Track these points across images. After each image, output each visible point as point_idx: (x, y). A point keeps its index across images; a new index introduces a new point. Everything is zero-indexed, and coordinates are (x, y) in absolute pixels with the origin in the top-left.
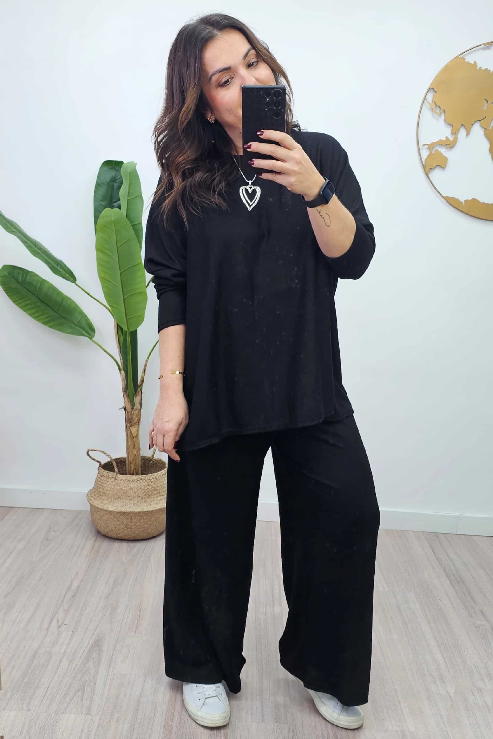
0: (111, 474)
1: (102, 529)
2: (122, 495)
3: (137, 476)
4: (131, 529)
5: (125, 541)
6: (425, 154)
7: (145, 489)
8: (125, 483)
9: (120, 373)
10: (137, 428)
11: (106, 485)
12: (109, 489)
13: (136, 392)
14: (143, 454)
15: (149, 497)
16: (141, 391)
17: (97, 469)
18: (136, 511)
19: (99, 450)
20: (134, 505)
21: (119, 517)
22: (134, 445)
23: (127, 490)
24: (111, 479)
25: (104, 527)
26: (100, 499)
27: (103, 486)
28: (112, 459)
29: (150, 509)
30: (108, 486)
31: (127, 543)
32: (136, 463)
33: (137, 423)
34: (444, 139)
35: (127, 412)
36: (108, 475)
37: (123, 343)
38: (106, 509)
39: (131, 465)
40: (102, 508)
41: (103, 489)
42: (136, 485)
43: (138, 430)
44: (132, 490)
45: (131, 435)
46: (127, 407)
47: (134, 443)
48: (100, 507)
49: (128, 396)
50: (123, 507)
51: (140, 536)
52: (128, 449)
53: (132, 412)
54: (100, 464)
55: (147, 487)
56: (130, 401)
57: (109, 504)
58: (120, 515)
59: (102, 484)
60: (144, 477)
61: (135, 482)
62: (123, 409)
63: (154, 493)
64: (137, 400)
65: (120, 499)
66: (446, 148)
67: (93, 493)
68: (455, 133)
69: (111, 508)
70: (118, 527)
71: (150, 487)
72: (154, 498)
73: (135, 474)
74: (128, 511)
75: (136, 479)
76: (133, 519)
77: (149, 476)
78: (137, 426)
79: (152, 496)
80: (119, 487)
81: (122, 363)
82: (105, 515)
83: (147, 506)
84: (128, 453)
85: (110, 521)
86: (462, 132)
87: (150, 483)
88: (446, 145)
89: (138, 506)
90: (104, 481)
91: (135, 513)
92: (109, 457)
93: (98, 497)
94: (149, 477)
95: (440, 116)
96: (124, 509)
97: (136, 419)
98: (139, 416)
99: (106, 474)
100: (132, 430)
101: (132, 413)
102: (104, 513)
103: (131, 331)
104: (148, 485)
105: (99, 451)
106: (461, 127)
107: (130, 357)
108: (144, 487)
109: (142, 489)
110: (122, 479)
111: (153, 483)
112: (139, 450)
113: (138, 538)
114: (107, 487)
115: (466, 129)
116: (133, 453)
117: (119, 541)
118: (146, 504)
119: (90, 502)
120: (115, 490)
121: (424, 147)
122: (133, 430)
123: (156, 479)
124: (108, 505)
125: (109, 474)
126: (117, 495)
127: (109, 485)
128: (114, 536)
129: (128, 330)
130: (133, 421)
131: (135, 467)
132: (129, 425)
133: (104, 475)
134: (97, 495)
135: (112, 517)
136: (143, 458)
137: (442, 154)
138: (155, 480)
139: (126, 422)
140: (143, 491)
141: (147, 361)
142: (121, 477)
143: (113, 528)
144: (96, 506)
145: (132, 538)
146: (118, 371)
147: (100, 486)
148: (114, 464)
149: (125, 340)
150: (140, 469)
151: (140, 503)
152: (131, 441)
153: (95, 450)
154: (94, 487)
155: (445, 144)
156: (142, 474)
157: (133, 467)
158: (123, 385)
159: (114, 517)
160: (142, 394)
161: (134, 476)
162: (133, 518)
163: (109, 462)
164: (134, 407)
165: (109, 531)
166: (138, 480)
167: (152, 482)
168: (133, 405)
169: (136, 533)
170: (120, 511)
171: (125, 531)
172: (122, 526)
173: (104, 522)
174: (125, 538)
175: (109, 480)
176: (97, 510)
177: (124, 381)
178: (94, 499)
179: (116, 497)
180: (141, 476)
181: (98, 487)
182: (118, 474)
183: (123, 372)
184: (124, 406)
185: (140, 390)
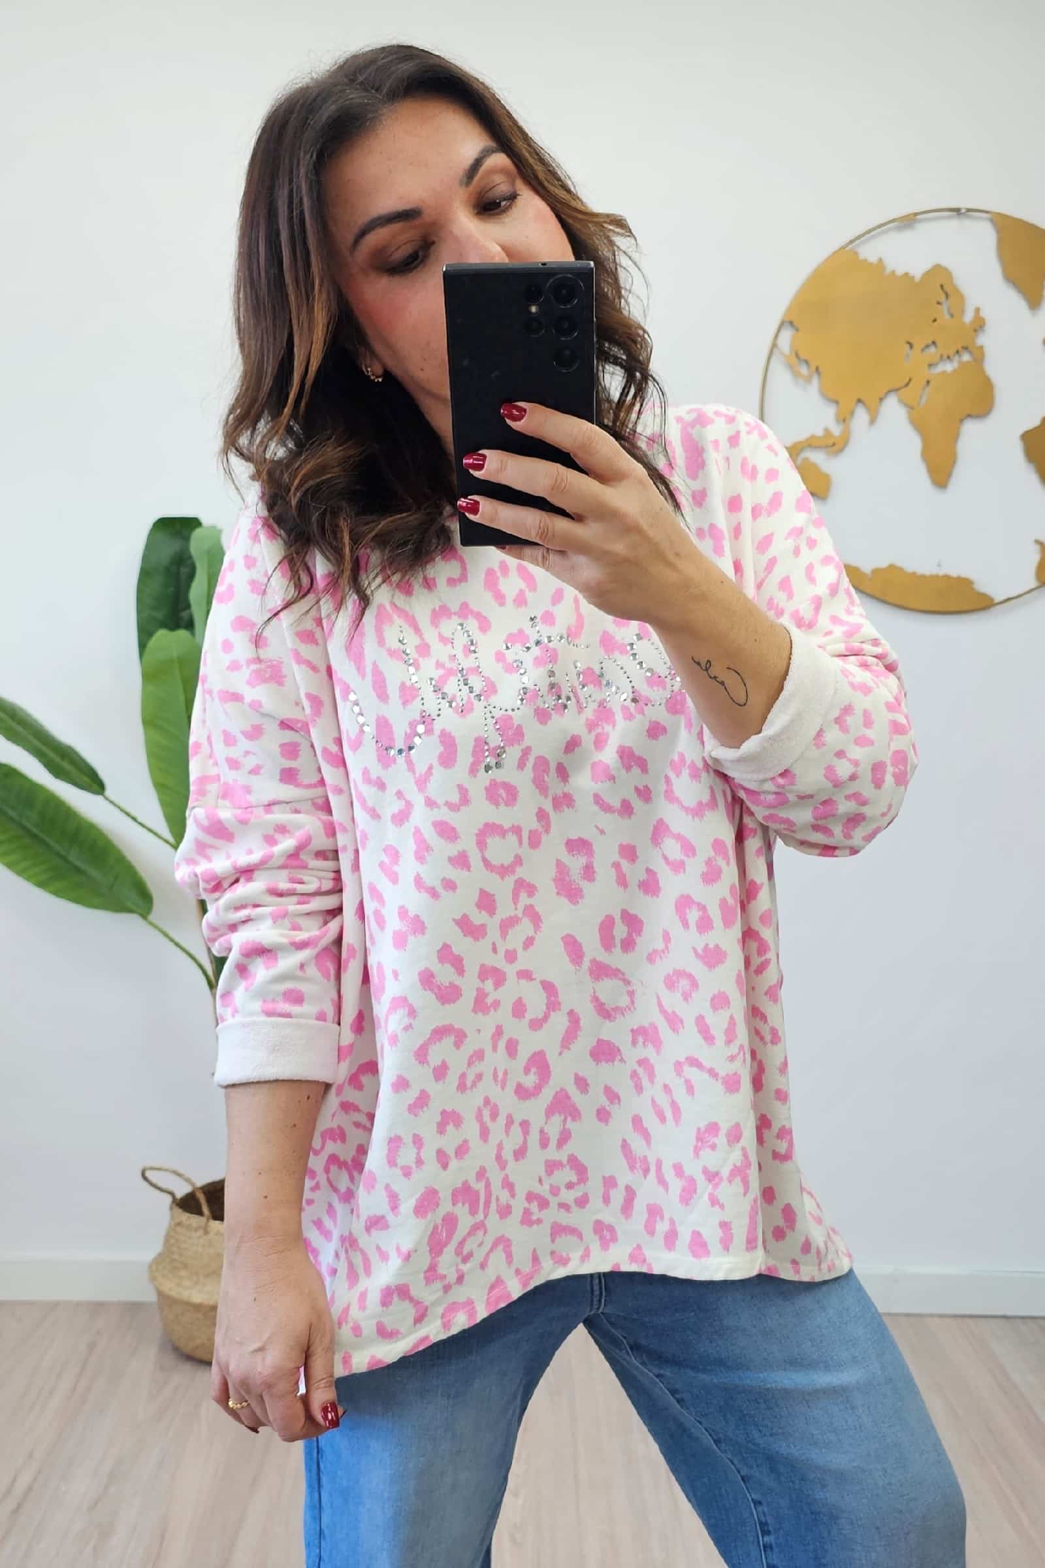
0: (195, 1220)
1: (184, 1343)
11: (184, 1246)
12: (190, 1253)
17: (168, 1212)
19: (166, 1168)
24: (196, 1231)
25: (185, 1338)
26: (175, 1278)
27: (180, 1247)
28: (195, 1187)
30: (190, 1247)
34: (821, 433)
36: (190, 1224)
38: (187, 1299)
41: (181, 1255)
48: (175, 1294)
54: (173, 1198)
57: (192, 1288)
59: (179, 1244)
66: (826, 454)
67: (160, 1264)
68: (844, 419)
80: (213, 1252)
82: (186, 1313)
85: (198, 1325)
86: (861, 416)
88: (827, 446)
90: (181, 1237)
92: (189, 1183)
93: (170, 1272)
95: (810, 382)
99: (186, 1221)
102: (185, 1309)
106: (856, 405)
114: (187, 1249)
115: (868, 409)
119: (156, 1283)
120: (205, 1257)
124: (191, 1291)
125: (191, 1220)
126: (210, 1267)
127: (192, 1245)
133: (183, 1223)
134: (170, 1268)
137: (820, 467)
144: (169, 1296)
146: (208, 989)
147: (174, 1249)
148: (202, 1198)
153: (160, 1169)
154: (162, 1250)
155: (823, 445)
163: (189, 1194)
173: (185, 1329)
175: (192, 1233)
176: (172, 1305)
178: (165, 1277)
179: (207, 1271)
181: (170, 1251)
182: (207, 1220)
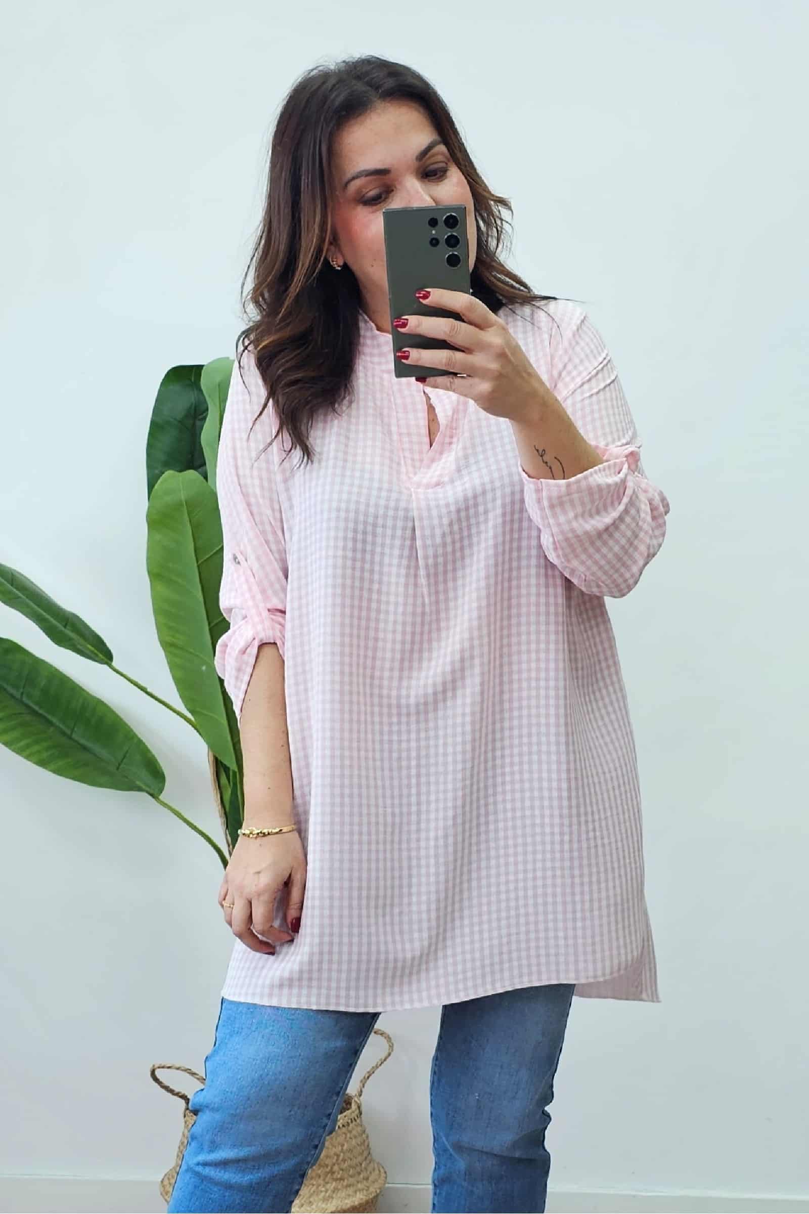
105: (178, 1068)
153: (169, 1067)
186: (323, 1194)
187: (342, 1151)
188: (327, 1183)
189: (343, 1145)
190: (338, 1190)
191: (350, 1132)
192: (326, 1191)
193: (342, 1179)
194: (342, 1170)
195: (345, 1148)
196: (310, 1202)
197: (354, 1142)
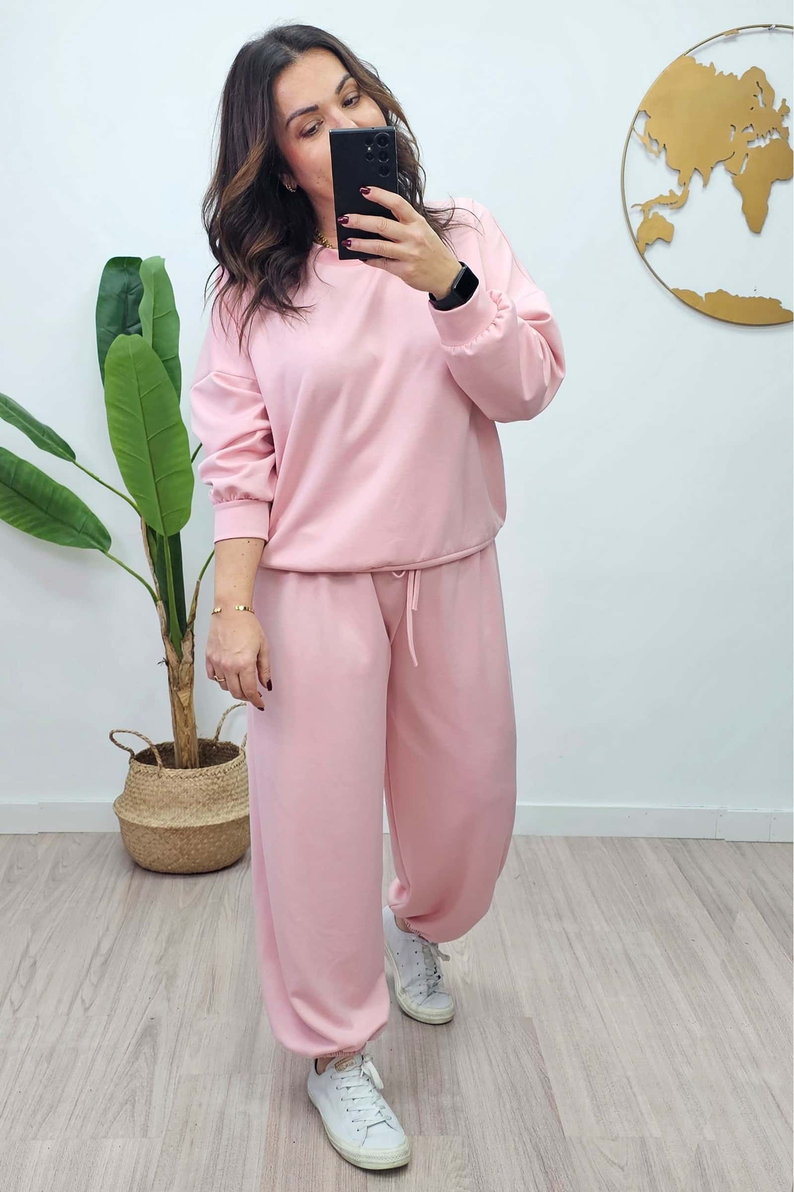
0: (151, 769)
1: (142, 859)
2: (173, 802)
3: (194, 770)
4: (189, 855)
5: (180, 876)
6: (637, 220)
7: (208, 790)
8: (175, 782)
9: (156, 606)
10: (189, 693)
11: (142, 787)
12: (148, 792)
13: (183, 636)
14: (201, 735)
15: (216, 802)
16: (192, 631)
17: (128, 761)
18: (195, 826)
19: (129, 730)
20: (191, 816)
21: (169, 836)
22: (186, 721)
23: (179, 793)
24: (152, 777)
25: (144, 855)
26: (136, 810)
27: (138, 789)
28: (152, 745)
29: (218, 821)
30: (147, 788)
31: (184, 878)
32: (189, 751)
33: (189, 685)
34: (667, 194)
35: (171, 667)
36: (146, 771)
37: (158, 556)
38: (146, 825)
39: (183, 753)
40: (140, 824)
41: (140, 794)
42: (192, 785)
43: (191, 697)
44: (187, 793)
45: (180, 705)
46: (169, 658)
47: (185, 717)
48: (136, 822)
49: (172, 641)
50: (174, 821)
51: (204, 867)
52: (176, 728)
53: (179, 667)
54: (133, 754)
55: (211, 787)
56: (176, 650)
57: (150, 817)
58: (170, 834)
59: (138, 786)
60: (205, 770)
61: (191, 779)
62: (164, 663)
63: (223, 795)
64: (186, 647)
65: (168, 808)
66: (671, 209)
67: (123, 802)
68: (684, 183)
69: (154, 824)
70: (167, 853)
71: (216, 787)
72: (223, 804)
73: (189, 766)
74: (182, 826)
75: (193, 774)
76: (191, 840)
77: (213, 769)
78: (190, 689)
79: (220, 801)
80: (165, 790)
81: (158, 589)
82: (146, 835)
83: (213, 817)
84: (176, 734)
85: (155, 844)
86: (697, 181)
87: (216, 779)
88: (671, 203)
89: (197, 817)
90: (140, 781)
91: (194, 829)
92: (146, 741)
93: (131, 807)
94: (213, 771)
95: (658, 157)
96: (176, 824)
97: (187, 678)
98: (191, 673)
99: (143, 770)
100: (180, 696)
101: (180, 669)
102: (145, 832)
103: (168, 535)
104: (213, 783)
105: (130, 732)
106: (693, 173)
107: (170, 579)
108: (206, 786)
109: (204, 791)
110: (169, 776)
111: (221, 779)
112: (194, 727)
113: (200, 870)
114: (145, 789)
115: (703, 176)
116: (184, 733)
117: (170, 876)
118: (210, 814)
119: (120, 816)
120: (159, 794)
121: (635, 208)
122: (183, 696)
123: (225, 773)
124: (149, 819)
125: (148, 768)
126: (163, 801)
127: (148, 786)
128: (161, 868)
129: (165, 534)
130: (182, 682)
131: (189, 755)
132: (175, 689)
133: (140, 771)
134: (131, 804)
135: (158, 838)
136: (200, 742)
137: (665, 219)
138: (223, 774)
139: (170, 683)
140: (205, 794)
141: (198, 583)
142: (167, 773)
143: (159, 856)
144: (129, 822)
145: (191, 871)
146: (153, 603)
147: (134, 790)
148: (156, 751)
149: (161, 551)
150: (198, 760)
151: (204, 813)
152: (181, 716)
153: (123, 732)
154: (124, 792)
155: (669, 203)
156: (201, 767)
157: (186, 757)
158: (162, 625)
159: (160, 836)
160: (195, 637)
161: (190, 770)
162: (191, 837)
163: (146, 751)
164: (182, 658)
165: (153, 862)
166: (195, 776)
167: (218, 779)
168: (180, 656)
169: (198, 861)
170: (170, 826)
171: (178, 859)
172: (174, 851)
173: (144, 847)
174: (181, 871)
175: (149, 778)
176: (133, 828)
177: (164, 618)
178: (126, 810)
179: (161, 804)
180: (200, 769)
181: (130, 791)
182: (163, 768)
183: (160, 603)
184: (165, 658)
185: (190, 632)
186: (225, 810)
187: (237, 781)
188: (228, 802)
189: (237, 778)
190: (235, 806)
191: (241, 769)
192: (228, 807)
193: (237, 799)
194: (237, 793)
195: (239, 778)
196: (218, 815)
197: (243, 775)
